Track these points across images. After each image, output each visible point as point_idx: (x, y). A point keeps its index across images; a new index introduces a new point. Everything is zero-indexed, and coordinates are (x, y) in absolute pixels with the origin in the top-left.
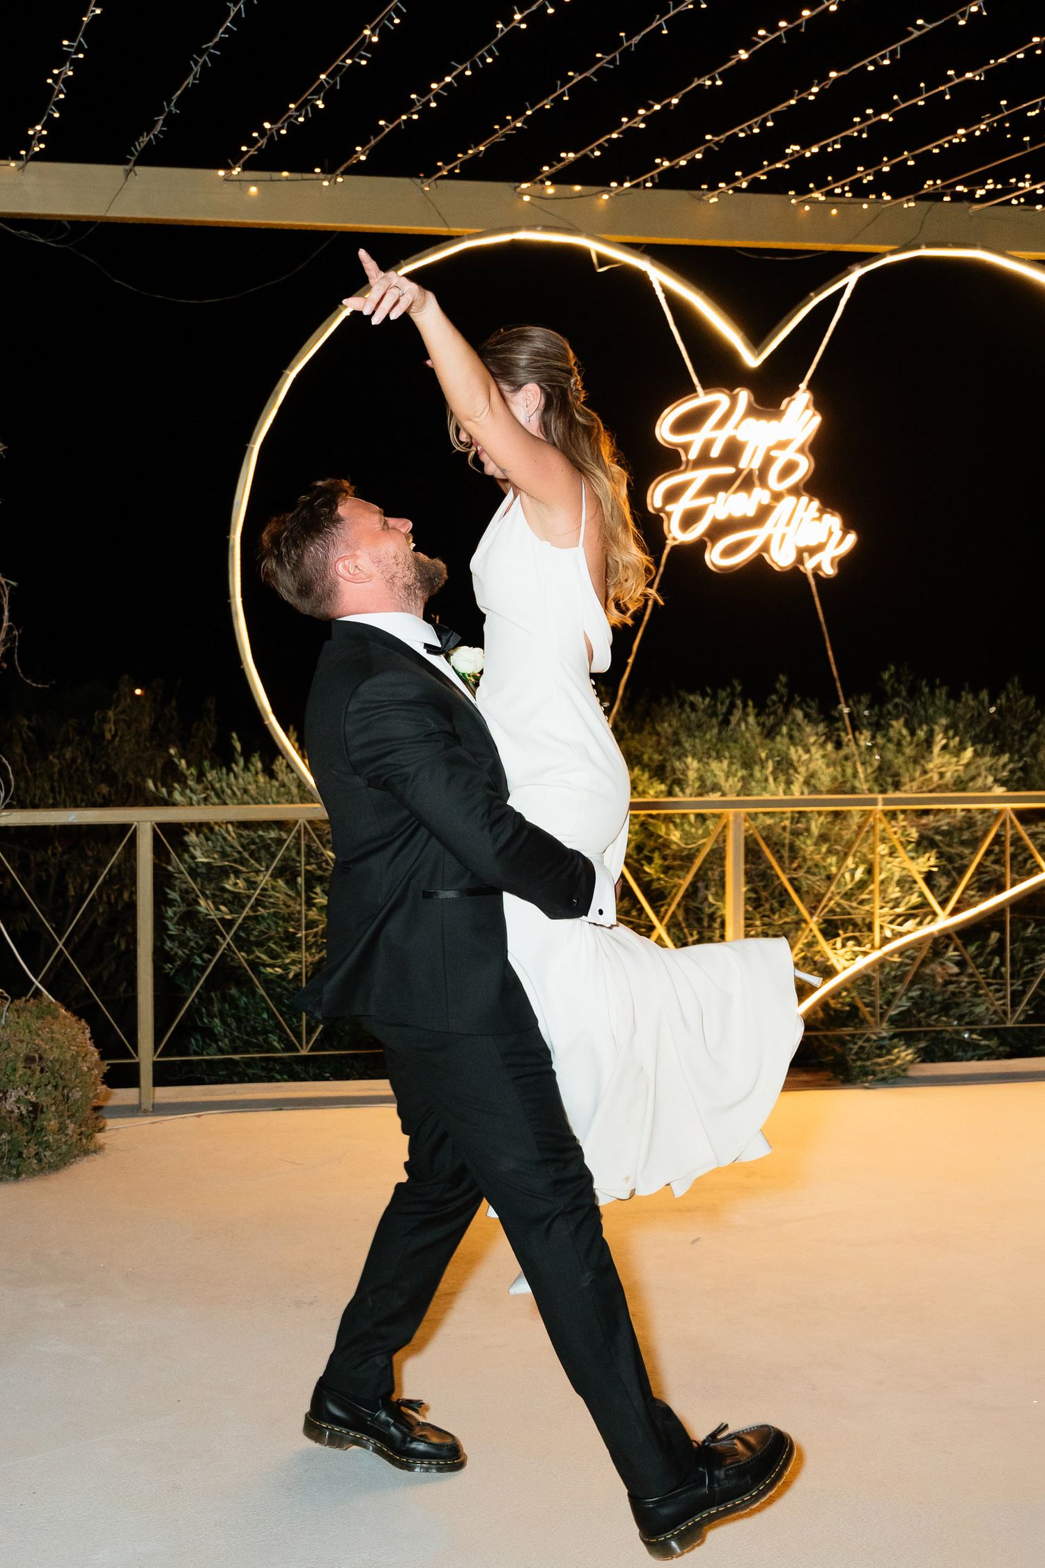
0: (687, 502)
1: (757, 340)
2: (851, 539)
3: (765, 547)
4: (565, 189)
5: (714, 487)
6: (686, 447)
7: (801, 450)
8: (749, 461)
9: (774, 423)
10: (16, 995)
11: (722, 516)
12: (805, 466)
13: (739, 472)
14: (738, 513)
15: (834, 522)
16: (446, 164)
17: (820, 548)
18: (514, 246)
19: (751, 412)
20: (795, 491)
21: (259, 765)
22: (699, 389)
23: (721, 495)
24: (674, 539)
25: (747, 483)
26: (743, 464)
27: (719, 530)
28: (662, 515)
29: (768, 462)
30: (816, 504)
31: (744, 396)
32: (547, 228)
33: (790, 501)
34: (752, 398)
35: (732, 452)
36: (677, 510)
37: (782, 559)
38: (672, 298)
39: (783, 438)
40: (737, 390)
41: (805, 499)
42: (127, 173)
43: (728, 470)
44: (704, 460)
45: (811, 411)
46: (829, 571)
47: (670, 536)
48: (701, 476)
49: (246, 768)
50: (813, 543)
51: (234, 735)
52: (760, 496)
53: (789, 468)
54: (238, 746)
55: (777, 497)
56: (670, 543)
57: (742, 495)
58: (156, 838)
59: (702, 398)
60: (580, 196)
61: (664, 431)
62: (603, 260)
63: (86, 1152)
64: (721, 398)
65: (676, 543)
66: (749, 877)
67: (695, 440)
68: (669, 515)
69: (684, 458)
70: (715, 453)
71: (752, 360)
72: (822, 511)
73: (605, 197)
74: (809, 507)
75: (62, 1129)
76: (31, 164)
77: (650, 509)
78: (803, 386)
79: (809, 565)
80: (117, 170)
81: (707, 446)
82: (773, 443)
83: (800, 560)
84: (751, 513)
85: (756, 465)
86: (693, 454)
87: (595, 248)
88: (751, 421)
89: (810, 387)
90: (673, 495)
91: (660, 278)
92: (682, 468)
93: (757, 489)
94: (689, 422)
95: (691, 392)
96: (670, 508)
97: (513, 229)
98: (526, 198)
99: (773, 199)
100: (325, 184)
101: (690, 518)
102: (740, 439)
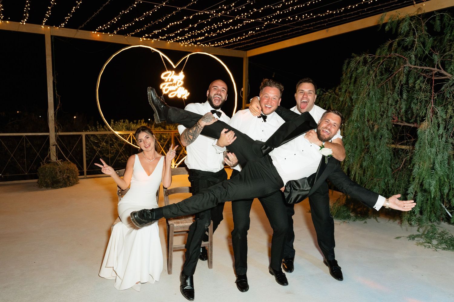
0: (166, 87)
1: (175, 64)
2: (189, 94)
3: (177, 94)
4: (147, 39)
5: (170, 85)
6: (165, 79)
7: (182, 80)
8: (174, 82)
9: (178, 76)
10: (64, 161)
11: (171, 90)
12: (182, 83)
13: (173, 84)
14: (173, 90)
15: (186, 91)
16: (129, 34)
17: (185, 95)
18: (139, 47)
19: (175, 74)
20: (181, 86)
21: (101, 126)
22: (167, 70)
23: (171, 86)
25: (174, 85)
27: (170, 92)
29: (177, 82)
30: (184, 88)
31: (174, 72)
32: (144, 45)
33: (181, 87)
35: (172, 80)
37: (179, 96)
38: (163, 57)
39: (179, 79)
40: (172, 71)
41: (182, 87)
42: (77, 31)
43: (171, 83)
44: (168, 81)
45: (183, 75)
46: (186, 98)
48: (167, 84)
49: (99, 128)
50: (183, 94)
51: (97, 122)
52: (176, 87)
53: (180, 83)
54: (98, 123)
55: (178, 87)
56: (163, 93)
57: (174, 86)
58: (85, 136)
59: (167, 72)
60: (149, 40)
61: (162, 77)
62: (153, 50)
63: (77, 183)
64: (170, 72)
66: (175, 142)
67: (167, 78)
70: (170, 80)
71: (174, 67)
72: (185, 89)
73: (153, 41)
74: (183, 88)
75: (73, 180)
76: (61, 28)
77: (160, 88)
78: (182, 71)
79: (183, 98)
80: (75, 30)
82: (178, 79)
83: (182, 96)
84: (175, 89)
85: (175, 82)
86: (166, 80)
87: (152, 48)
88: (175, 76)
89: (183, 71)
90: (164, 86)
91: (161, 54)
92: (165, 82)
93: (176, 86)
94: (166, 76)
95: (165, 71)
96: (163, 88)
97: (139, 45)
98: (141, 40)
99: (177, 43)
100: (110, 35)
101: (166, 90)
102: (173, 79)
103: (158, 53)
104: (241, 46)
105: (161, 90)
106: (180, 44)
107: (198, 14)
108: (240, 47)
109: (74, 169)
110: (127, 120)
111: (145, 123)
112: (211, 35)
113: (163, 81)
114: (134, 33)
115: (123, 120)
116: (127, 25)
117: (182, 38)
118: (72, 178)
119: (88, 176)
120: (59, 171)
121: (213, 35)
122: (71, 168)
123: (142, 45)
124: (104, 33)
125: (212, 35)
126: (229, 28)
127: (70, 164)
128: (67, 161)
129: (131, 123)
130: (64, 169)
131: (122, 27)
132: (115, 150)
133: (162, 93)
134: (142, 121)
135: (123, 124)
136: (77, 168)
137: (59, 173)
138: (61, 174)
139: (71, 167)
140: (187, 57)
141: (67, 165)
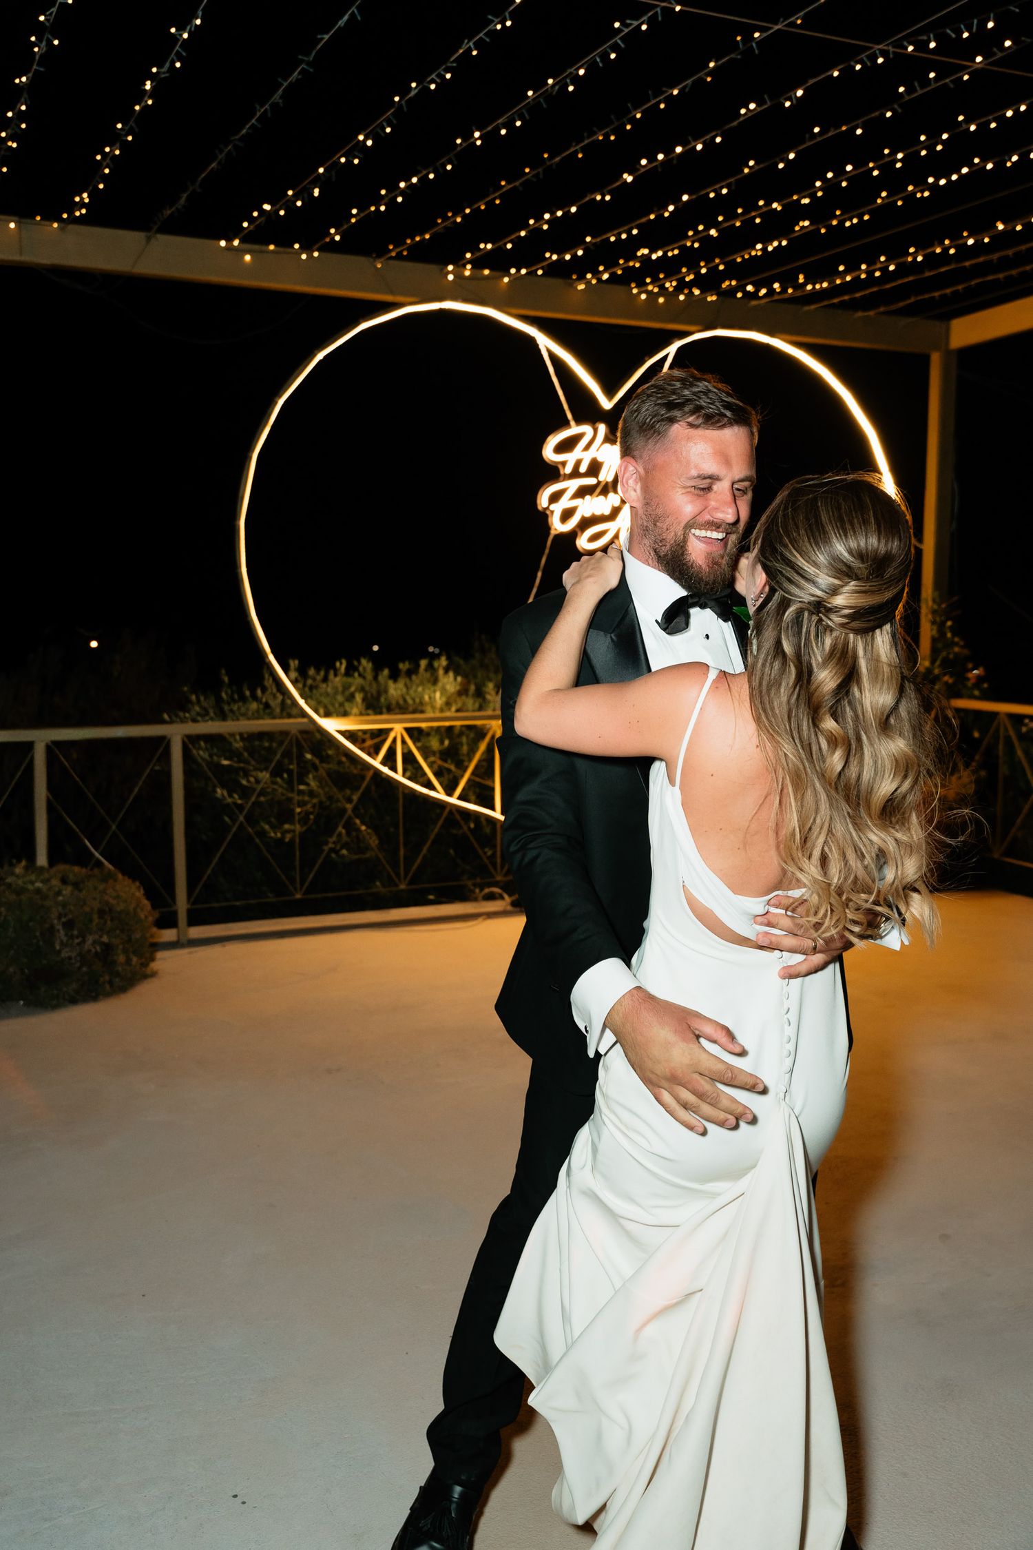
0: (565, 503)
1: (610, 391)
3: (616, 537)
4: (479, 272)
5: (583, 492)
6: (564, 464)
8: (606, 475)
11: (588, 514)
13: (599, 482)
14: (599, 512)
16: (397, 247)
18: (441, 311)
19: (607, 440)
22: (572, 423)
23: (590, 498)
24: (556, 529)
25: (606, 489)
26: (602, 477)
27: (586, 522)
28: (548, 512)
31: (602, 428)
32: (465, 301)
34: (608, 431)
35: (595, 468)
36: (558, 508)
38: (553, 357)
40: (597, 425)
42: (148, 239)
43: (591, 481)
44: (576, 474)
47: (553, 528)
48: (573, 485)
52: (613, 500)
56: (553, 532)
57: (601, 499)
58: (184, 744)
59: (574, 430)
60: (487, 277)
61: (549, 453)
64: (587, 429)
65: (557, 533)
67: (570, 458)
68: (552, 512)
69: (562, 472)
70: (583, 469)
71: (606, 404)
73: (506, 279)
76: (71, 227)
77: (540, 508)
80: (139, 236)
81: (578, 463)
84: (607, 512)
85: (610, 479)
86: (568, 470)
88: (607, 446)
90: (555, 498)
91: (544, 342)
92: (561, 478)
93: (611, 495)
94: (566, 446)
95: (566, 424)
96: (552, 507)
97: (441, 299)
98: (451, 277)
99: (619, 289)
100: (304, 257)
101: (567, 514)
102: (600, 459)
103: (532, 341)
104: (948, 291)
105: (544, 516)
106: (635, 291)
107: (847, 72)
108: (936, 294)
109: (131, 908)
110: (364, 662)
111: (451, 674)
112: (829, 227)
113: (553, 473)
114: (427, 237)
115: (344, 662)
116: (407, 180)
117: (665, 253)
118: (125, 951)
119: (196, 932)
120: (63, 920)
121: (848, 224)
122: (121, 907)
123: (454, 298)
124: (276, 245)
125: (842, 223)
126: (965, 170)
127: (111, 882)
128: (99, 864)
129: (386, 672)
130: (87, 909)
131: (378, 200)
132: (315, 801)
133: (547, 528)
134: (436, 664)
135: (345, 679)
136: (146, 902)
137: (62, 932)
138: (72, 937)
139: (118, 897)
140: (665, 357)
141: (101, 887)
